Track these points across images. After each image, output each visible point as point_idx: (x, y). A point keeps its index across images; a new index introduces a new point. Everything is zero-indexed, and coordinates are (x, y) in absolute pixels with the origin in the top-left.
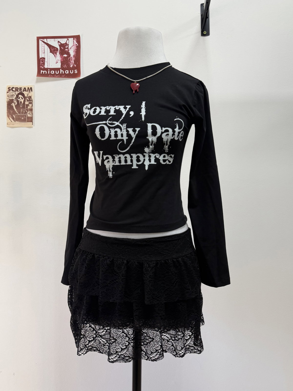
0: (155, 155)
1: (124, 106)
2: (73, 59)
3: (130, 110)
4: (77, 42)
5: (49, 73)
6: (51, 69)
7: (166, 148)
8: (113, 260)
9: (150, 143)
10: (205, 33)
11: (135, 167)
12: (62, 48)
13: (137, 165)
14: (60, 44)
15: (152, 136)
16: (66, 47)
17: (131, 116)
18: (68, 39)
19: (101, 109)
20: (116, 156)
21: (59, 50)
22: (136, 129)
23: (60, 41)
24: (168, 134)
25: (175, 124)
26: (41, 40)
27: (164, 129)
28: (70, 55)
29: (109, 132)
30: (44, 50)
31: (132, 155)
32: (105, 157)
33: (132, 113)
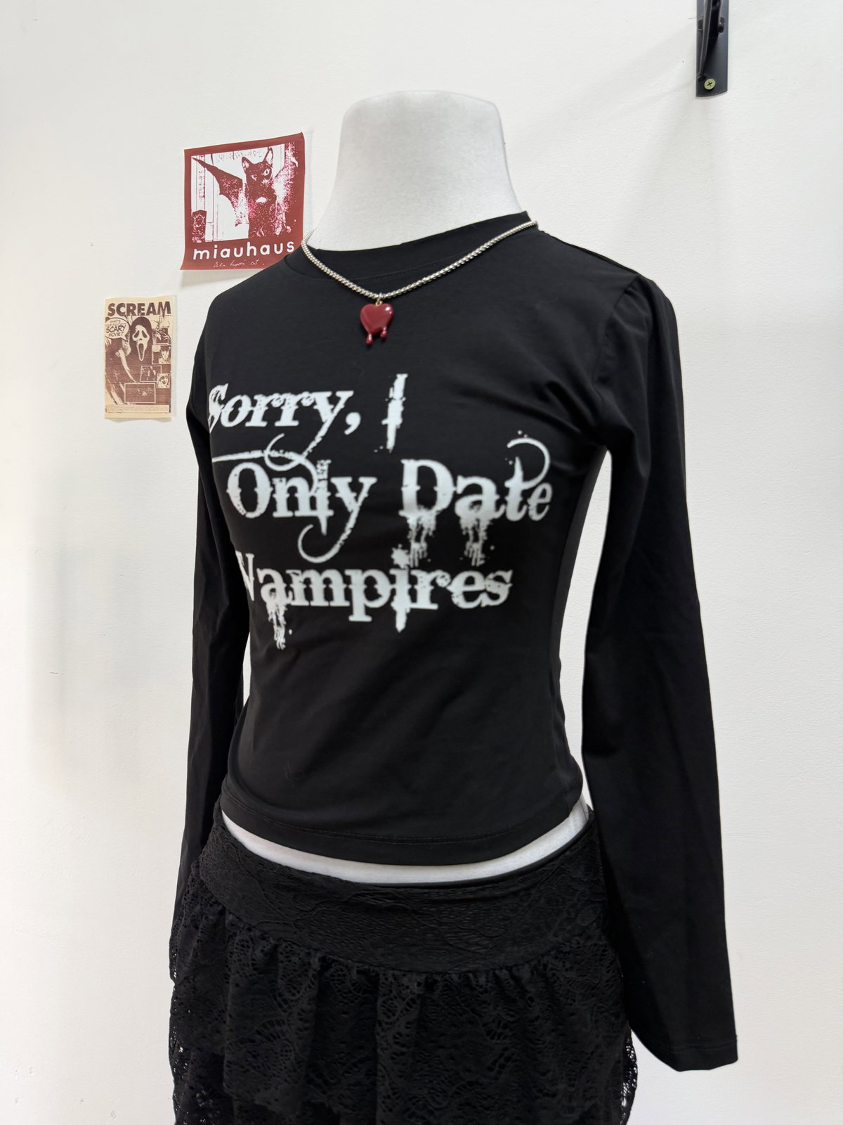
0: (433, 575)
1: (329, 394)
2: (283, 208)
3: (350, 407)
4: (294, 155)
5: (215, 257)
6: (223, 244)
7: (473, 552)
8: (276, 947)
9: (412, 534)
10: (710, 83)
11: (359, 616)
12: (253, 177)
13: (368, 611)
14: (247, 165)
15: (419, 509)
16: (265, 174)
17: (348, 432)
18: (271, 149)
19: (254, 403)
20: (295, 573)
21: (244, 185)
22: (362, 480)
23: (247, 157)
24: (478, 503)
25: (511, 463)
26: (196, 160)
27: (463, 482)
28: (276, 196)
29: (271, 489)
30: (204, 188)
31: (348, 572)
32: (262, 574)
33: (354, 420)
